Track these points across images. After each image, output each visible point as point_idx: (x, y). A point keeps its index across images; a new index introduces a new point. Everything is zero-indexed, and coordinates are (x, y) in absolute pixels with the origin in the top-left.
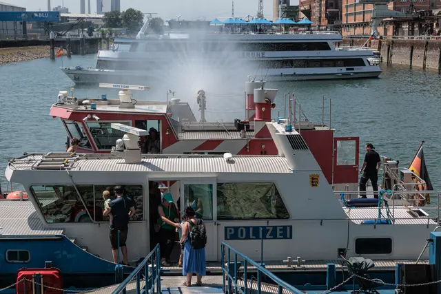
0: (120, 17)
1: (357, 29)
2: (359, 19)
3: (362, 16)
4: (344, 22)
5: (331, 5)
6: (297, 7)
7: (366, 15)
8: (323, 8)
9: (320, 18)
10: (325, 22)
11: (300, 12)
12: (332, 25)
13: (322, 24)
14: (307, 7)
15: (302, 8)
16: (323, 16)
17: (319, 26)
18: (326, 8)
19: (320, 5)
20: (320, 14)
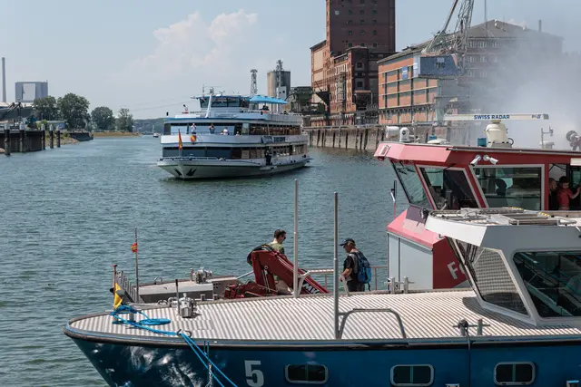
0: (55, 106)
1: (403, 116)
2: (405, 102)
3: (409, 97)
4: (382, 107)
5: (360, 85)
6: (310, 89)
7: (414, 96)
8: (349, 90)
9: (344, 102)
10: (352, 108)
11: (315, 95)
12: (364, 112)
13: (348, 110)
14: (324, 88)
15: (317, 90)
16: (349, 99)
17: (344, 113)
18: (353, 90)
19: (344, 85)
20: (345, 97)
